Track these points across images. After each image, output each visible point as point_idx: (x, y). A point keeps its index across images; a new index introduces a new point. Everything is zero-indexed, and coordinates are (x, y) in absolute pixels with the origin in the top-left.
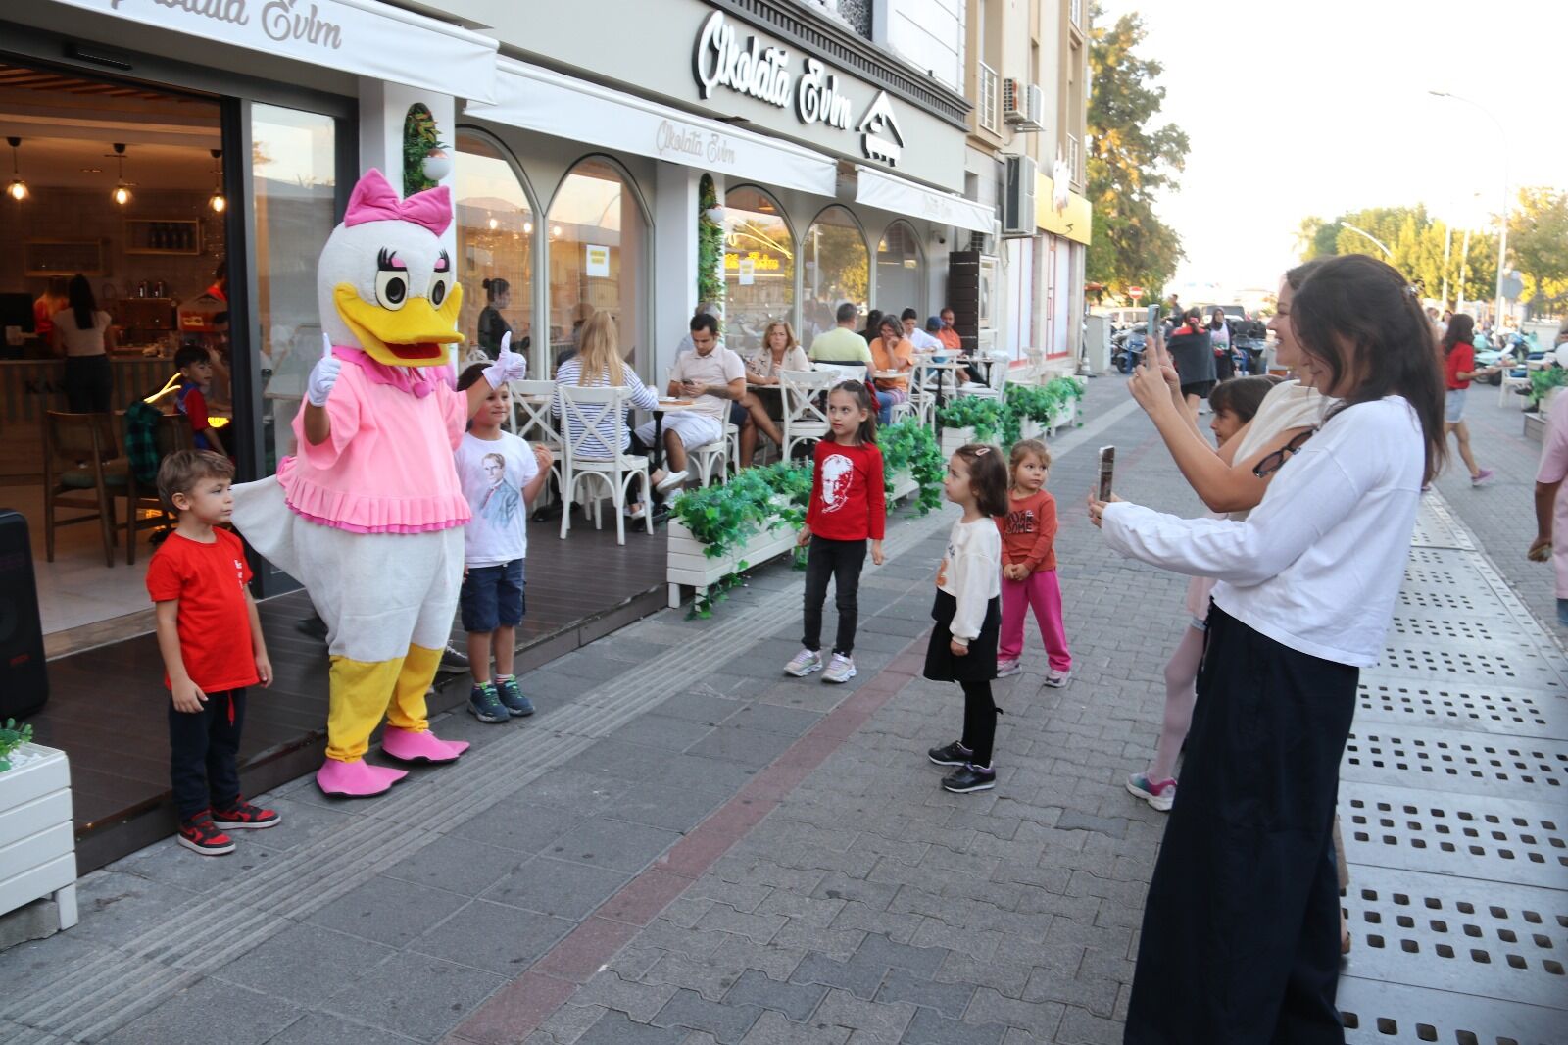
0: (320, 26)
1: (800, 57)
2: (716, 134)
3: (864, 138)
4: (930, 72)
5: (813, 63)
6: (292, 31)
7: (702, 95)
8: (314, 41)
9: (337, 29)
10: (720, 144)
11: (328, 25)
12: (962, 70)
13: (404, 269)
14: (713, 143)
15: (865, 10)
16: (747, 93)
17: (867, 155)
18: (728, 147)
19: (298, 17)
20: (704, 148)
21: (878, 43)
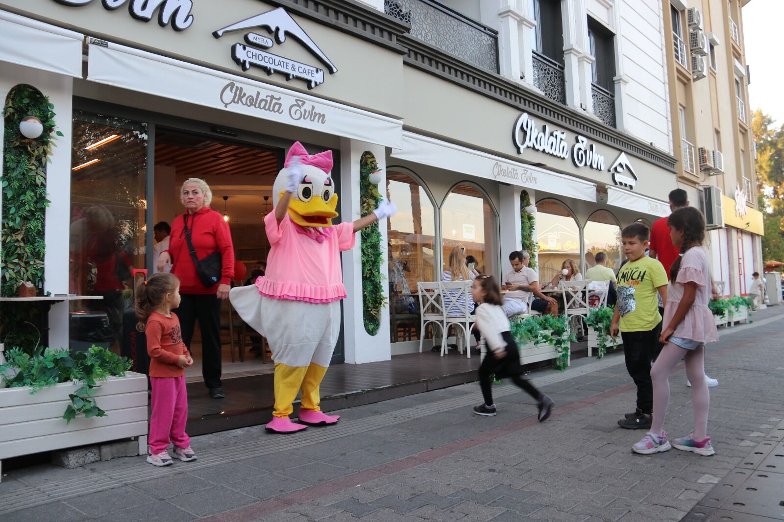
0: (316, 114)
1: (574, 136)
2: (526, 170)
3: (613, 175)
4: (651, 144)
5: (580, 138)
6: (303, 116)
7: (519, 152)
8: (313, 120)
9: (324, 116)
10: (528, 174)
11: (319, 114)
12: (671, 143)
13: (310, 183)
14: (525, 173)
15: (611, 114)
16: (544, 151)
17: (616, 183)
18: (533, 176)
19: (305, 111)
20: (519, 176)
21: (619, 129)
